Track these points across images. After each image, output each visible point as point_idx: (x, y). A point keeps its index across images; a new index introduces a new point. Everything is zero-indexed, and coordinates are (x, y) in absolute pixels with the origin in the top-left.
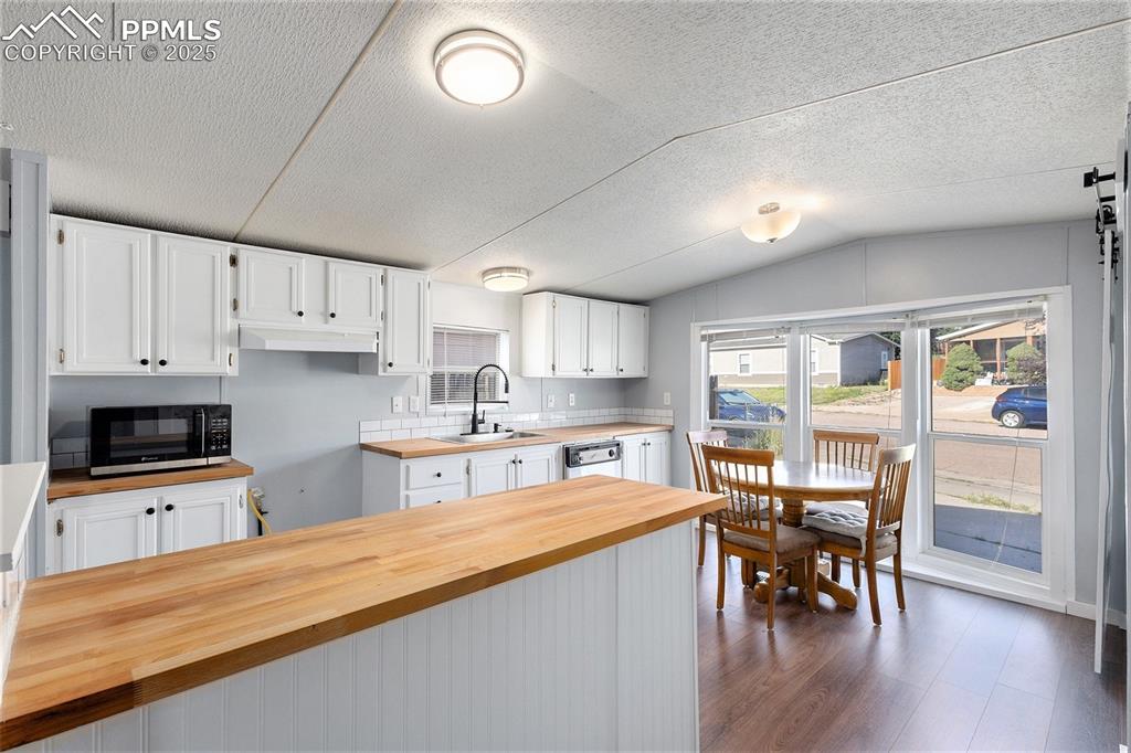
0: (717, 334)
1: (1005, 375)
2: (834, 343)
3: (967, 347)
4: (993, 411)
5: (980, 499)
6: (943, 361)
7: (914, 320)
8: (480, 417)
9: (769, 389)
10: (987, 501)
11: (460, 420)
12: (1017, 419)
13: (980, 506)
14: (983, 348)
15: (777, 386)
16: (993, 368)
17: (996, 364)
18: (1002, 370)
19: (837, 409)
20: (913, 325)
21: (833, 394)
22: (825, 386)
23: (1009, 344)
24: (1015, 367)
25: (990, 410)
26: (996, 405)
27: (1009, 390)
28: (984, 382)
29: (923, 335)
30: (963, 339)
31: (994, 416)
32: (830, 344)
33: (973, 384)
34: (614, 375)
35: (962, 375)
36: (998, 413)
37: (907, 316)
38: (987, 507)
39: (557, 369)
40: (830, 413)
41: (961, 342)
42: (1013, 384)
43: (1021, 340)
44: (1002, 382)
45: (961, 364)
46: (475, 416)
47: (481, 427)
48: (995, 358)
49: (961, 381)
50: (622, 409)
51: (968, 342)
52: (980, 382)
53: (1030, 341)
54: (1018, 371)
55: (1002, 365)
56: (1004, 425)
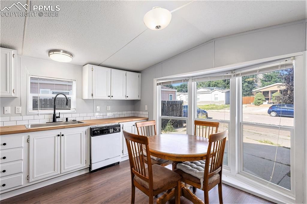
0: (162, 83)
1: (272, 101)
2: (223, 92)
3: (261, 93)
4: (268, 112)
5: (264, 141)
6: (254, 97)
7: (235, 74)
8: (57, 115)
9: (205, 105)
10: (266, 142)
11: (47, 116)
12: (275, 114)
13: (263, 144)
14: (266, 93)
15: (207, 104)
16: (268, 99)
17: (269, 98)
18: (271, 100)
19: (224, 111)
20: (234, 75)
21: (223, 107)
22: (221, 104)
23: (273, 92)
24: (274, 99)
25: (267, 111)
26: (269, 110)
27: (273, 105)
28: (266, 103)
29: (239, 80)
30: (260, 91)
31: (268, 113)
32: (222, 92)
33: (262, 104)
34: (125, 98)
35: (259, 101)
36: (269, 112)
37: (232, 72)
38: (266, 144)
39: (94, 95)
40: (221, 112)
41: (259, 92)
42: (274, 104)
43: (276, 91)
44: (271, 103)
45: (259, 98)
46: (54, 115)
47: (57, 120)
48: (269, 96)
49: (259, 103)
50: (133, 112)
51: (261, 92)
52: (264, 103)
53: (279, 91)
54: (275, 100)
55: (271, 98)
56: (271, 116)
